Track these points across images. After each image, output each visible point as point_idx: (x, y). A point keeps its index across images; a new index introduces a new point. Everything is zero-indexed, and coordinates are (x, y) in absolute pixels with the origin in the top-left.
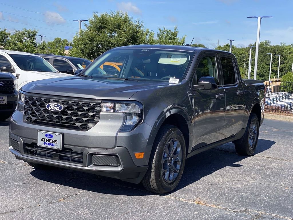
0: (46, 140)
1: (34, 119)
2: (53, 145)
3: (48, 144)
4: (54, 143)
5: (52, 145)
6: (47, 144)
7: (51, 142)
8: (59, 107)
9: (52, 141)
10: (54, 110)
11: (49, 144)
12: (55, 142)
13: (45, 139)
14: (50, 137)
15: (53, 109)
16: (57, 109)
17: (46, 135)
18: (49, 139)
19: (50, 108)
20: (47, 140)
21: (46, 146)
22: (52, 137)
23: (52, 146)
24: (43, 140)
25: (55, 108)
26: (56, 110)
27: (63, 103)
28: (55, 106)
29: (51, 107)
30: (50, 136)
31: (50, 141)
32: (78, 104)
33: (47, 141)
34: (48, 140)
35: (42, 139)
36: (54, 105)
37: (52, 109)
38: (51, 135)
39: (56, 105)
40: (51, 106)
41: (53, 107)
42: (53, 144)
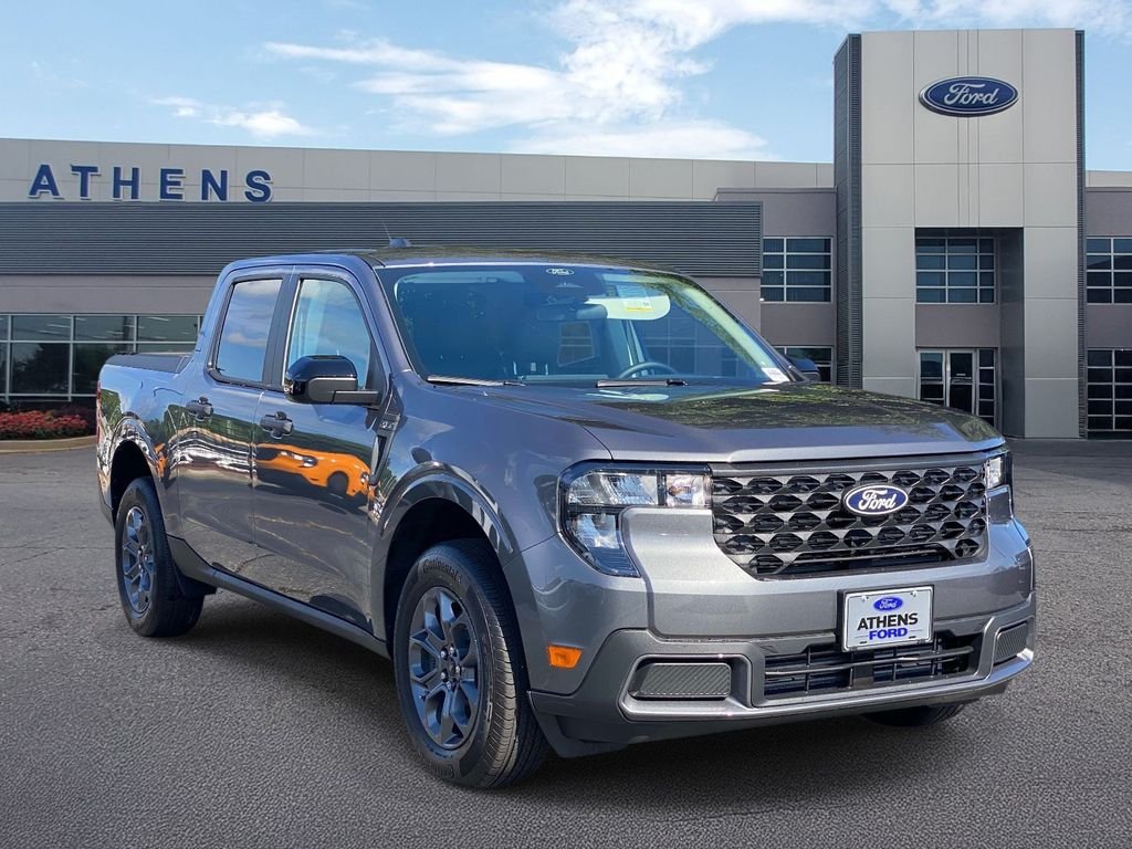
0: (875, 621)
1: (788, 557)
2: (903, 632)
3: (882, 634)
4: (906, 624)
5: (898, 633)
6: (879, 636)
7: (896, 622)
8: (895, 495)
9: (900, 617)
10: (876, 510)
11: (888, 634)
12: (909, 621)
13: (871, 619)
14: (890, 608)
15: (874, 508)
16: (889, 505)
17: (877, 605)
18: (888, 614)
19: (863, 504)
20: (882, 619)
21: (877, 642)
22: (899, 603)
23: (900, 635)
24: (866, 627)
25: (883, 502)
26: (883, 508)
27: (897, 481)
28: (879, 497)
29: (865, 502)
30: (891, 605)
31: (890, 621)
32: (942, 476)
33: (881, 625)
34: (884, 622)
35: (863, 620)
36: (874, 492)
37: (871, 507)
38: (895, 600)
39: (885, 492)
40: (864, 497)
41: (875, 500)
42: (899, 630)
